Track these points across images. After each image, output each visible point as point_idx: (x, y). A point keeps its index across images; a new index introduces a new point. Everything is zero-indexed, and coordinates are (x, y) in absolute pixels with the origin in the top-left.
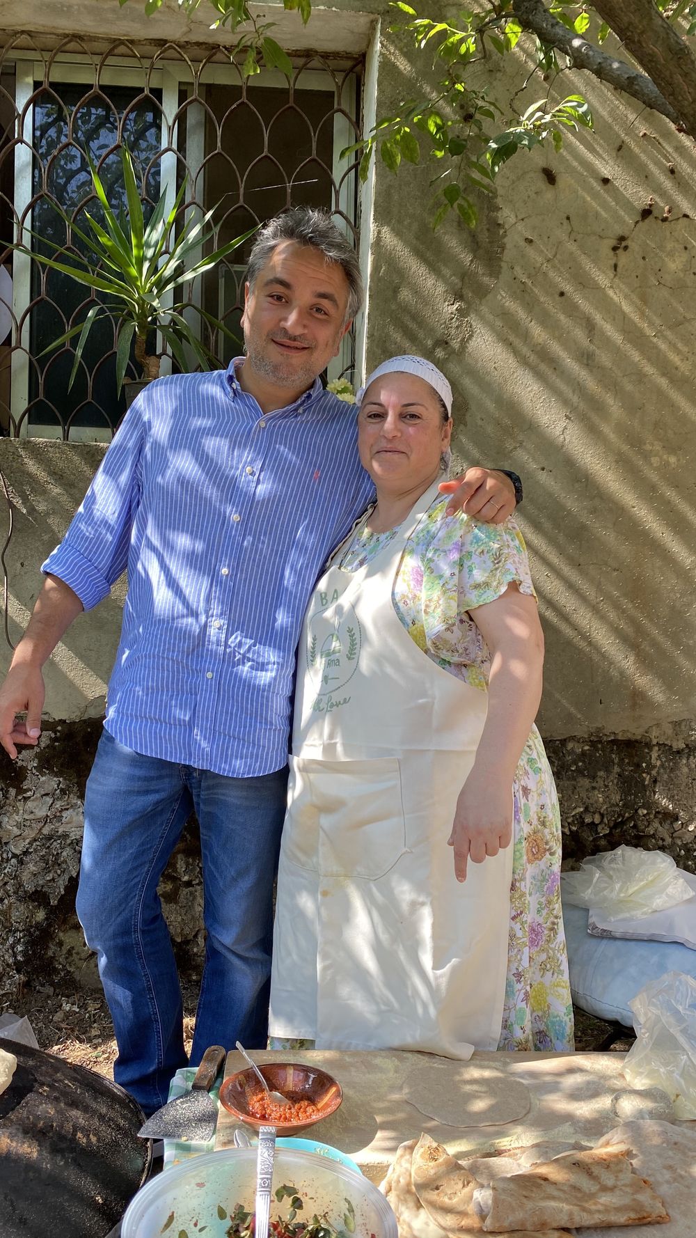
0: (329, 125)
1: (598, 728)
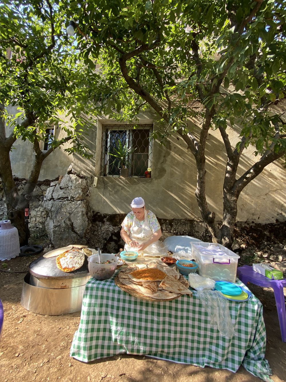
0: (149, 133)
1: (186, 218)
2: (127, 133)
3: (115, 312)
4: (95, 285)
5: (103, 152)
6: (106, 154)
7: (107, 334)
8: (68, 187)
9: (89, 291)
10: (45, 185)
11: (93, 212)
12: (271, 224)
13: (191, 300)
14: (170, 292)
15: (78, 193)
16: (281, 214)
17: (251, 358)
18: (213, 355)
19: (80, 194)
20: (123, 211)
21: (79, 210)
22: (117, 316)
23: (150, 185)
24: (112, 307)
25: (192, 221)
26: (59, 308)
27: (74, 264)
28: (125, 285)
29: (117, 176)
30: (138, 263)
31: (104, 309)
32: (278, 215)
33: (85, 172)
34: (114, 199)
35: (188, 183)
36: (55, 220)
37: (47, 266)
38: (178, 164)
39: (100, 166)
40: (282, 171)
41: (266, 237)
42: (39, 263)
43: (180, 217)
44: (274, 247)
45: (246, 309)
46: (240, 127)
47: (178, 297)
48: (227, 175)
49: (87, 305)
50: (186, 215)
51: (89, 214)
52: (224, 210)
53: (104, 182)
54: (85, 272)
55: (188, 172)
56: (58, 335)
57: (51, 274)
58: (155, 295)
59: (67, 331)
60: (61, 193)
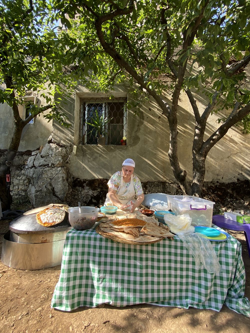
0: (123, 106)
2: (104, 106)
3: (97, 259)
4: (75, 235)
5: (81, 123)
6: (84, 125)
7: (90, 282)
8: (48, 156)
9: (70, 241)
10: (27, 155)
11: (73, 178)
12: (233, 182)
13: (173, 243)
14: (152, 236)
15: (59, 160)
16: (242, 174)
17: (232, 296)
18: (196, 296)
19: (60, 161)
20: (102, 176)
21: (60, 175)
22: (100, 264)
23: (126, 152)
24: (94, 255)
25: (164, 183)
26: (41, 263)
27: (55, 219)
28: (107, 233)
29: (95, 145)
30: (118, 215)
31: (86, 257)
32: (238, 175)
33: (64, 141)
34: (92, 165)
35: (160, 149)
36: (36, 185)
37: (27, 222)
38: (150, 132)
39: (78, 137)
40: (241, 137)
41: (229, 194)
42: (18, 220)
43: (153, 180)
44: (236, 203)
45: (226, 249)
46: (204, 98)
47: (160, 240)
48: (196, 138)
49: (68, 254)
50: (159, 178)
51: (69, 180)
52: (193, 170)
53: (82, 149)
54: (66, 226)
55: (159, 139)
56: (38, 287)
57: (31, 229)
58: (138, 239)
59: (48, 284)
60: (42, 161)
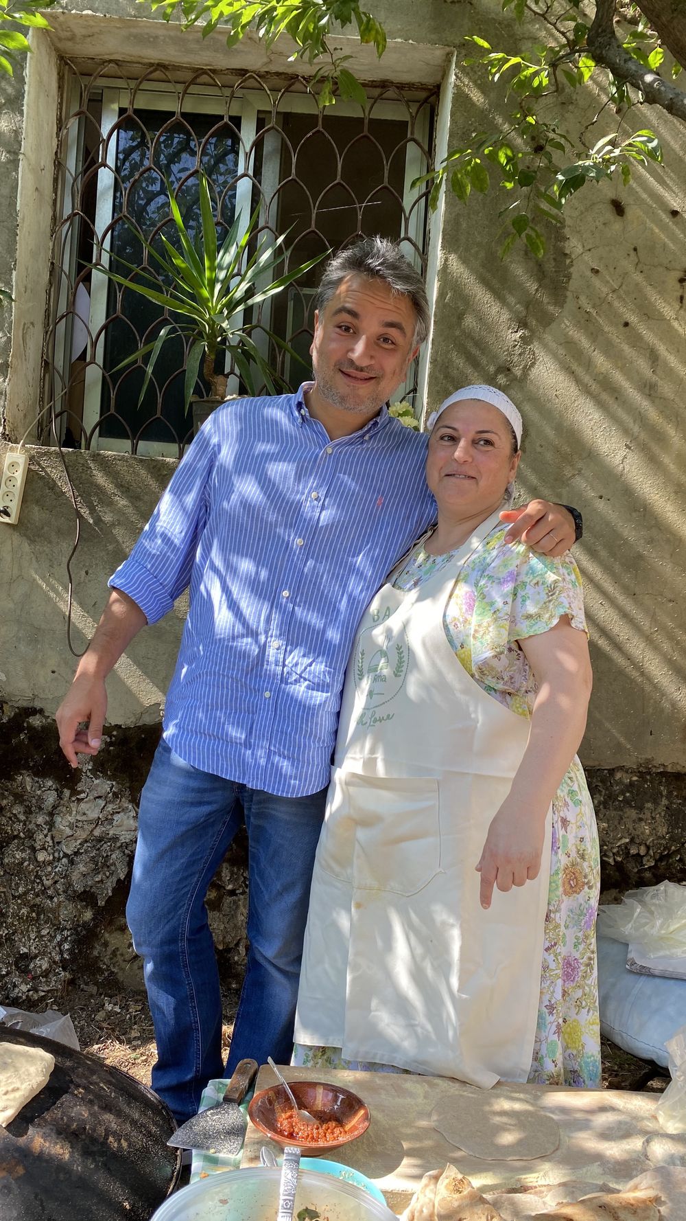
0: (402, 153)
1: (646, 759)
2: (248, 135)
5: (65, 267)
6: (87, 279)
29: (164, 449)
39: (39, 372)
